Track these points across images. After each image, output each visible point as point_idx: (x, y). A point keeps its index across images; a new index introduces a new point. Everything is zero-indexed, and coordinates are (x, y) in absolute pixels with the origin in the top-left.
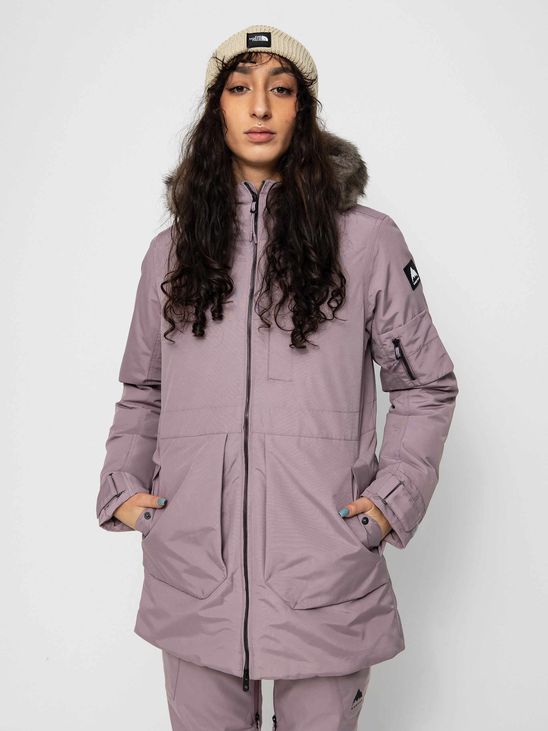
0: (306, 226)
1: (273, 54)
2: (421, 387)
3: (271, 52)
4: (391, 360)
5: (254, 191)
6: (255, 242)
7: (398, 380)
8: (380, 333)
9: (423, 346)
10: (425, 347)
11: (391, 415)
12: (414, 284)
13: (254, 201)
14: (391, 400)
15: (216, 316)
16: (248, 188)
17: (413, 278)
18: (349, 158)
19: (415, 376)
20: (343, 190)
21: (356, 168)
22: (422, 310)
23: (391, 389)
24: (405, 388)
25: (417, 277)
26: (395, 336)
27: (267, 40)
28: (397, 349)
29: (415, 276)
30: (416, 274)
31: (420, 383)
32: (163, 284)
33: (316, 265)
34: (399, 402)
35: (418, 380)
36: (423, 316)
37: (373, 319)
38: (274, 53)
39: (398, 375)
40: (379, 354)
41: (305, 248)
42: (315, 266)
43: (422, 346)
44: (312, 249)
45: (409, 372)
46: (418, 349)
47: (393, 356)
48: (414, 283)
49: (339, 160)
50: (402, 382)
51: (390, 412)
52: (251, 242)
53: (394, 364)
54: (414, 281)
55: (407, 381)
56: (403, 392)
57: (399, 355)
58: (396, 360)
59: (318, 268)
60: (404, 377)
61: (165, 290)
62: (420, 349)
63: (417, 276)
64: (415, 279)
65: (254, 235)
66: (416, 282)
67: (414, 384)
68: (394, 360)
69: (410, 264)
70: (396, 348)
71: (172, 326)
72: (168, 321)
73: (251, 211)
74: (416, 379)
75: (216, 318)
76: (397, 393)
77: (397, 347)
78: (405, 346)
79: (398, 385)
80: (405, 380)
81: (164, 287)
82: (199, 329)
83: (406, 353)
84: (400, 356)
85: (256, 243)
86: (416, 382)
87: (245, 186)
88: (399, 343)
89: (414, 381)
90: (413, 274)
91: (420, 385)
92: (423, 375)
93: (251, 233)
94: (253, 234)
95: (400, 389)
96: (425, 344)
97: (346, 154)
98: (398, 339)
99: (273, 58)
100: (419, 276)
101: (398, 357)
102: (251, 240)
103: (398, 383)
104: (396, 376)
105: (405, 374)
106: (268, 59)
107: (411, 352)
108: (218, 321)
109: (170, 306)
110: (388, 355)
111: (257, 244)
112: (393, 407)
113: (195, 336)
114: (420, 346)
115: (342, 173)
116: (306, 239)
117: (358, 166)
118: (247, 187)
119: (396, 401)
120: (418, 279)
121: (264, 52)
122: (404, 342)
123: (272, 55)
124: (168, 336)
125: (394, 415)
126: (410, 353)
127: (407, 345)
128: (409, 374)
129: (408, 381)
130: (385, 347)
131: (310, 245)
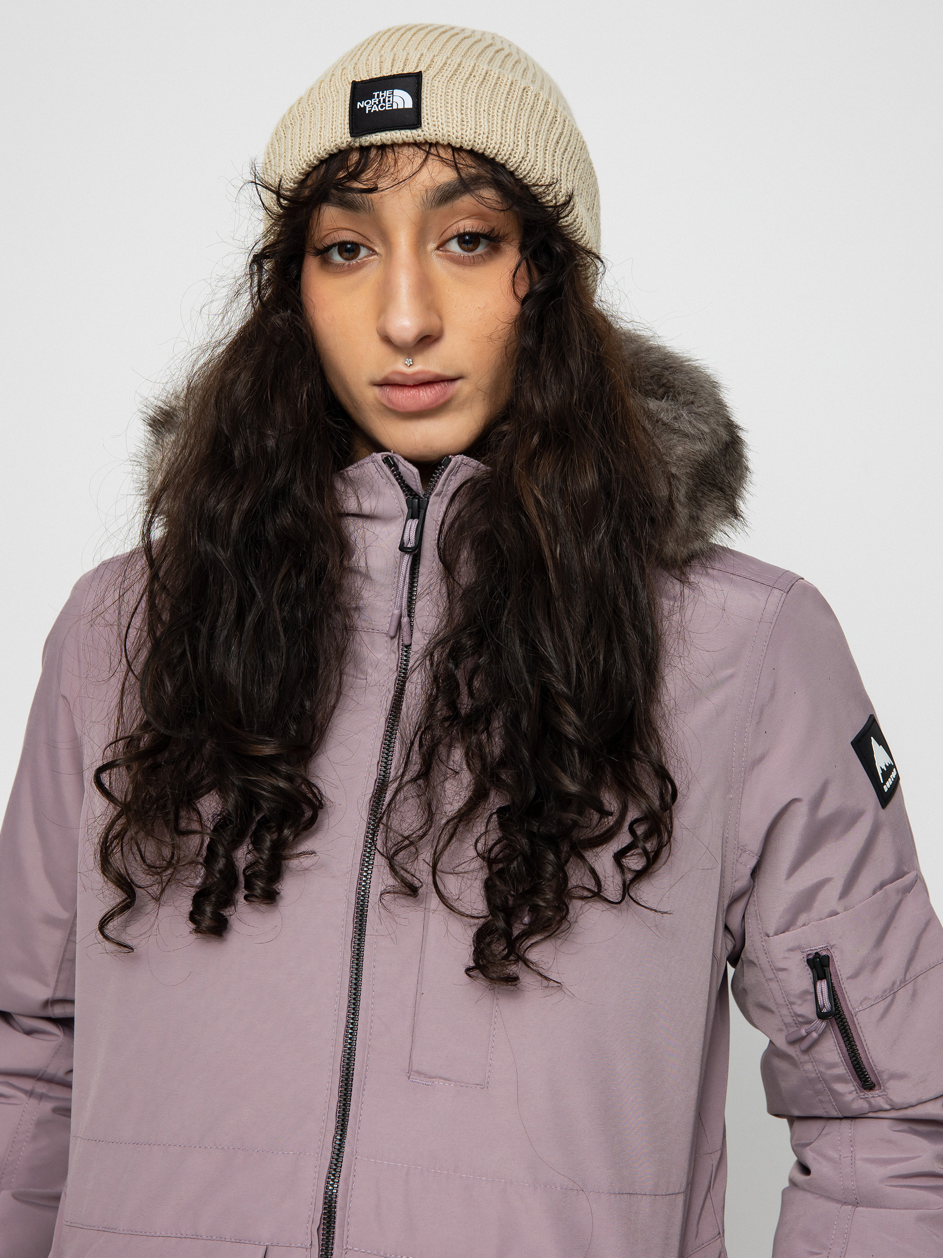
0: (552, 629)
1: (431, 145)
2: (893, 1114)
3: (424, 141)
4: (800, 1019)
5: (414, 488)
6: (405, 639)
7: (820, 1086)
8: (771, 935)
9: (904, 982)
10: (910, 987)
11: (799, 1195)
12: (886, 789)
13: (412, 516)
14: (798, 1147)
15: (258, 891)
16: (395, 475)
17: (880, 772)
18: (701, 410)
19: (873, 1079)
20: (682, 498)
21: (718, 442)
22: (906, 869)
23: (796, 1113)
24: (840, 1115)
25: (891, 768)
26: (817, 945)
27: (409, 104)
28: (823, 985)
29: (886, 766)
30: (888, 761)
31: (889, 1101)
32: (100, 771)
33: (576, 751)
34: (825, 1156)
35: (884, 1090)
36: (907, 890)
37: (749, 893)
38: (434, 142)
39: (822, 1069)
40: (762, 999)
41: (545, 691)
42: (573, 754)
43: (898, 983)
44: (568, 700)
45: (857, 1064)
46: (885, 991)
47: (808, 1010)
48: (885, 787)
49: (672, 415)
50: (833, 1092)
51: (793, 1183)
52: (392, 638)
53: (808, 1034)
54: (886, 780)
55: (848, 1090)
56: (836, 1124)
57: (828, 1005)
58: (818, 1022)
59: (581, 759)
60: (840, 1079)
61: (107, 785)
62: (892, 992)
63: (890, 765)
64: (887, 773)
65: (405, 620)
66: (889, 783)
67: (869, 1103)
68: (809, 1022)
69: (869, 729)
70: (818, 984)
71: (125, 896)
72: (112, 881)
73: (402, 548)
74: (877, 1087)
75: (257, 897)
76: (814, 1127)
77: (821, 979)
78: (848, 978)
79: (821, 1102)
80: (839, 1087)
81: (105, 778)
82: (212, 913)
83: (849, 1003)
84: (832, 1008)
85: (407, 643)
86: (876, 1098)
87: (385, 467)
88: (829, 966)
89: (869, 1094)
90: (881, 760)
91: (887, 1107)
92: (901, 1077)
93: (397, 612)
94: (401, 617)
95: (825, 1115)
96: (907, 979)
97: (691, 398)
98: (824, 953)
99: (431, 157)
100: (894, 766)
101: (825, 1010)
102: (392, 634)
103: (820, 1097)
104: (814, 1075)
105: (842, 1070)
106: (419, 161)
107: (865, 999)
108: (263, 907)
109: (120, 836)
110: (792, 1003)
111: (410, 645)
112: (805, 1170)
113: (197, 931)
114: (894, 983)
115: (679, 450)
116: (551, 669)
117: (724, 435)
118: (393, 472)
119: (813, 1151)
120: (894, 775)
121: (405, 144)
122: (842, 967)
123: (428, 147)
124: (112, 927)
125: (809, 1196)
126: (861, 1004)
127: (855, 976)
128: (855, 1069)
129: (851, 1093)
130: (781, 975)
131: (562, 688)
